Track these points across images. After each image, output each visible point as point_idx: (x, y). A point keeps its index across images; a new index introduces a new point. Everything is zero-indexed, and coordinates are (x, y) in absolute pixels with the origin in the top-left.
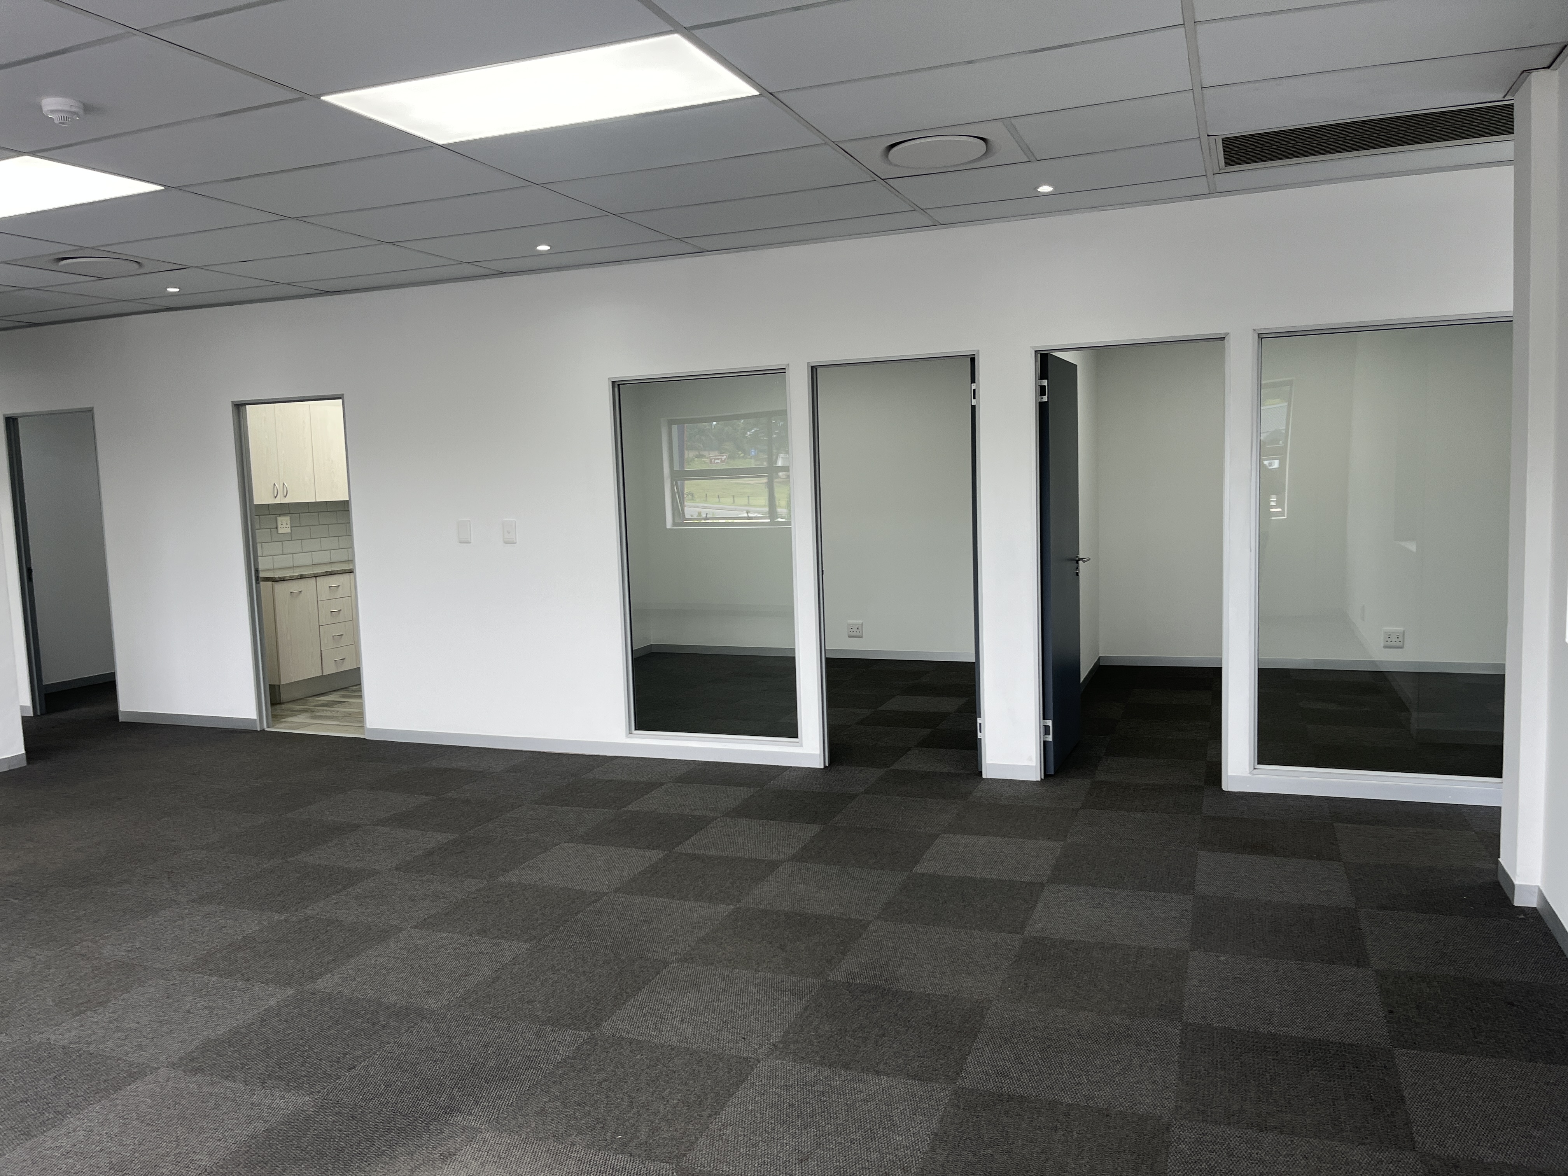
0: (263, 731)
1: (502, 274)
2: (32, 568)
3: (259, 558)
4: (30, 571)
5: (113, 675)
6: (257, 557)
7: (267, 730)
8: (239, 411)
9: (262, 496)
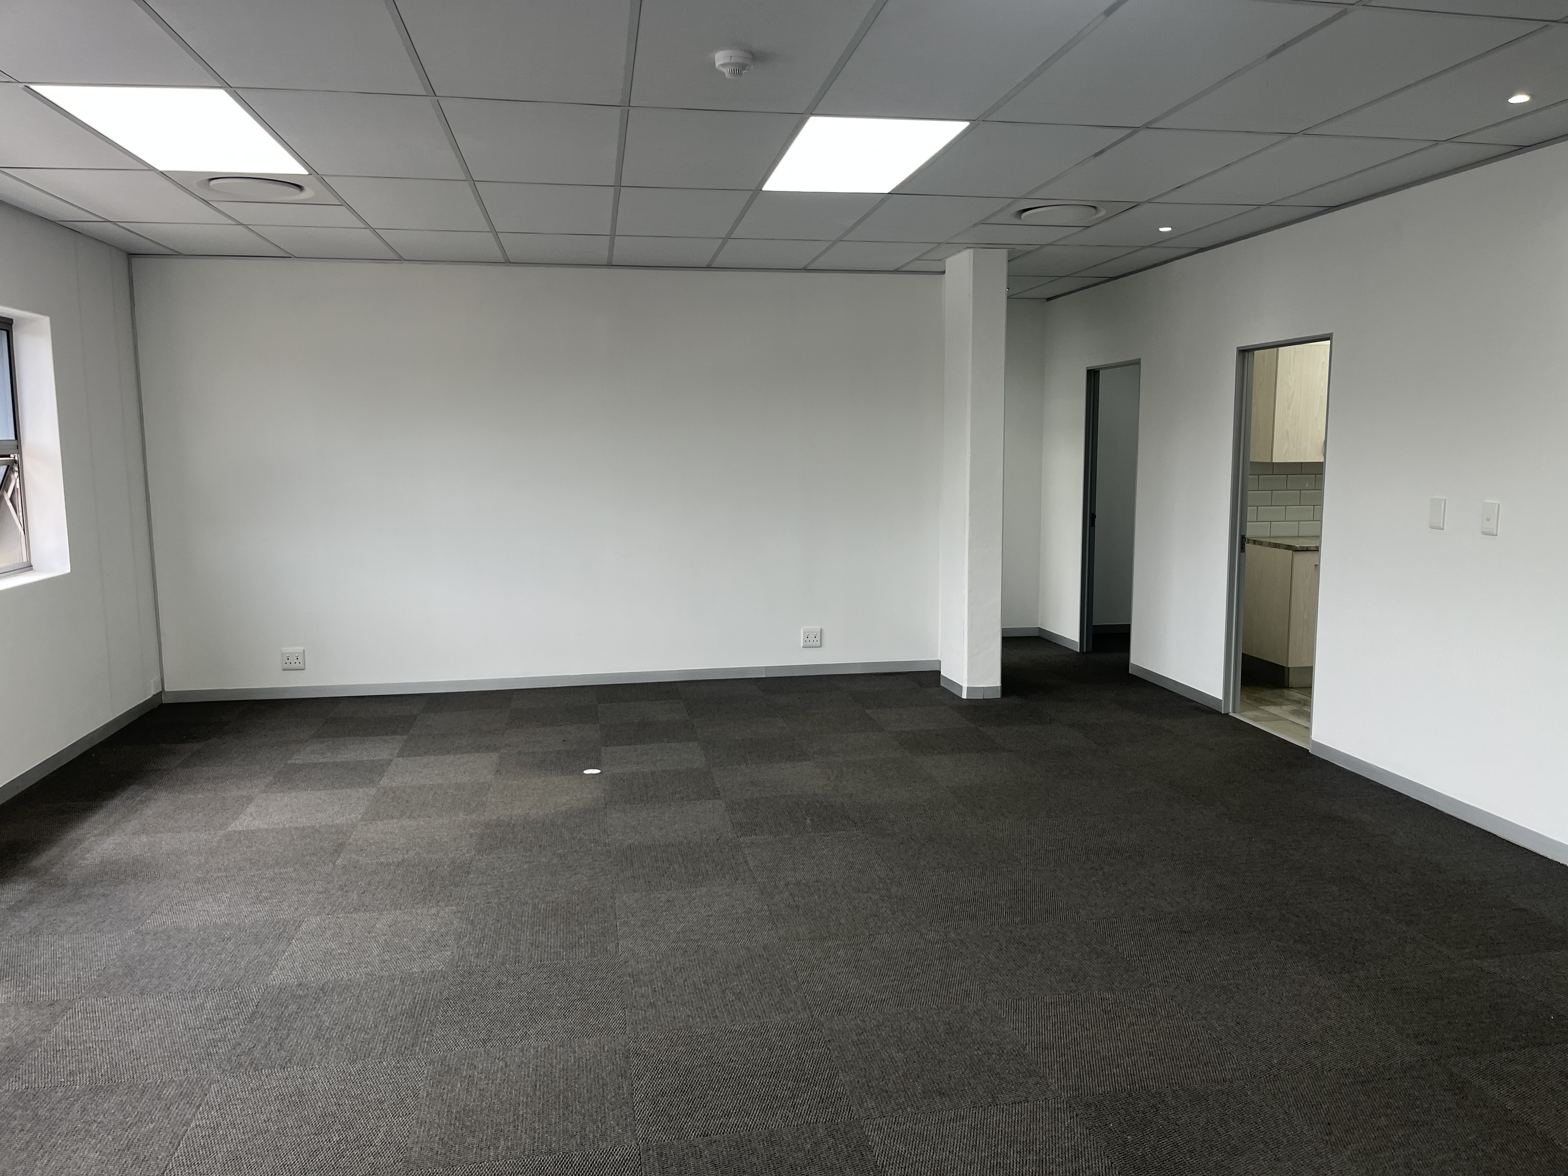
0: (1227, 715)
1: (1521, 149)
2: (1096, 514)
3: (1248, 523)
4: (1093, 517)
5: (1128, 627)
6: (1246, 522)
7: (1232, 714)
8: (1244, 358)
9: (1257, 455)
